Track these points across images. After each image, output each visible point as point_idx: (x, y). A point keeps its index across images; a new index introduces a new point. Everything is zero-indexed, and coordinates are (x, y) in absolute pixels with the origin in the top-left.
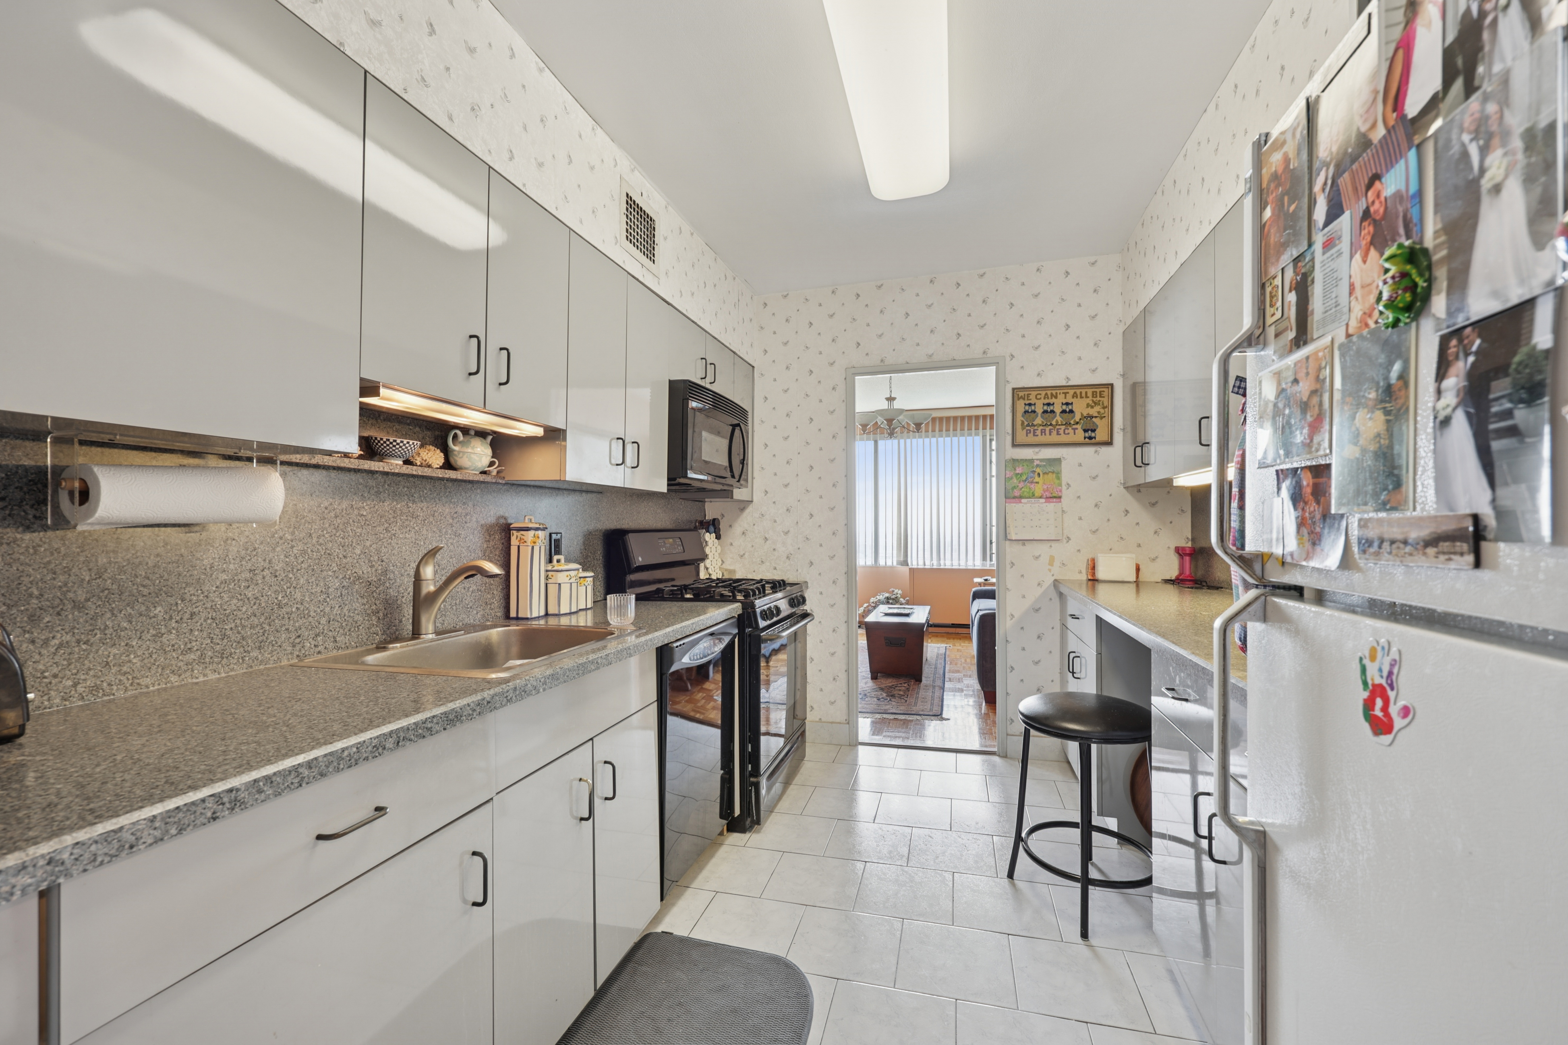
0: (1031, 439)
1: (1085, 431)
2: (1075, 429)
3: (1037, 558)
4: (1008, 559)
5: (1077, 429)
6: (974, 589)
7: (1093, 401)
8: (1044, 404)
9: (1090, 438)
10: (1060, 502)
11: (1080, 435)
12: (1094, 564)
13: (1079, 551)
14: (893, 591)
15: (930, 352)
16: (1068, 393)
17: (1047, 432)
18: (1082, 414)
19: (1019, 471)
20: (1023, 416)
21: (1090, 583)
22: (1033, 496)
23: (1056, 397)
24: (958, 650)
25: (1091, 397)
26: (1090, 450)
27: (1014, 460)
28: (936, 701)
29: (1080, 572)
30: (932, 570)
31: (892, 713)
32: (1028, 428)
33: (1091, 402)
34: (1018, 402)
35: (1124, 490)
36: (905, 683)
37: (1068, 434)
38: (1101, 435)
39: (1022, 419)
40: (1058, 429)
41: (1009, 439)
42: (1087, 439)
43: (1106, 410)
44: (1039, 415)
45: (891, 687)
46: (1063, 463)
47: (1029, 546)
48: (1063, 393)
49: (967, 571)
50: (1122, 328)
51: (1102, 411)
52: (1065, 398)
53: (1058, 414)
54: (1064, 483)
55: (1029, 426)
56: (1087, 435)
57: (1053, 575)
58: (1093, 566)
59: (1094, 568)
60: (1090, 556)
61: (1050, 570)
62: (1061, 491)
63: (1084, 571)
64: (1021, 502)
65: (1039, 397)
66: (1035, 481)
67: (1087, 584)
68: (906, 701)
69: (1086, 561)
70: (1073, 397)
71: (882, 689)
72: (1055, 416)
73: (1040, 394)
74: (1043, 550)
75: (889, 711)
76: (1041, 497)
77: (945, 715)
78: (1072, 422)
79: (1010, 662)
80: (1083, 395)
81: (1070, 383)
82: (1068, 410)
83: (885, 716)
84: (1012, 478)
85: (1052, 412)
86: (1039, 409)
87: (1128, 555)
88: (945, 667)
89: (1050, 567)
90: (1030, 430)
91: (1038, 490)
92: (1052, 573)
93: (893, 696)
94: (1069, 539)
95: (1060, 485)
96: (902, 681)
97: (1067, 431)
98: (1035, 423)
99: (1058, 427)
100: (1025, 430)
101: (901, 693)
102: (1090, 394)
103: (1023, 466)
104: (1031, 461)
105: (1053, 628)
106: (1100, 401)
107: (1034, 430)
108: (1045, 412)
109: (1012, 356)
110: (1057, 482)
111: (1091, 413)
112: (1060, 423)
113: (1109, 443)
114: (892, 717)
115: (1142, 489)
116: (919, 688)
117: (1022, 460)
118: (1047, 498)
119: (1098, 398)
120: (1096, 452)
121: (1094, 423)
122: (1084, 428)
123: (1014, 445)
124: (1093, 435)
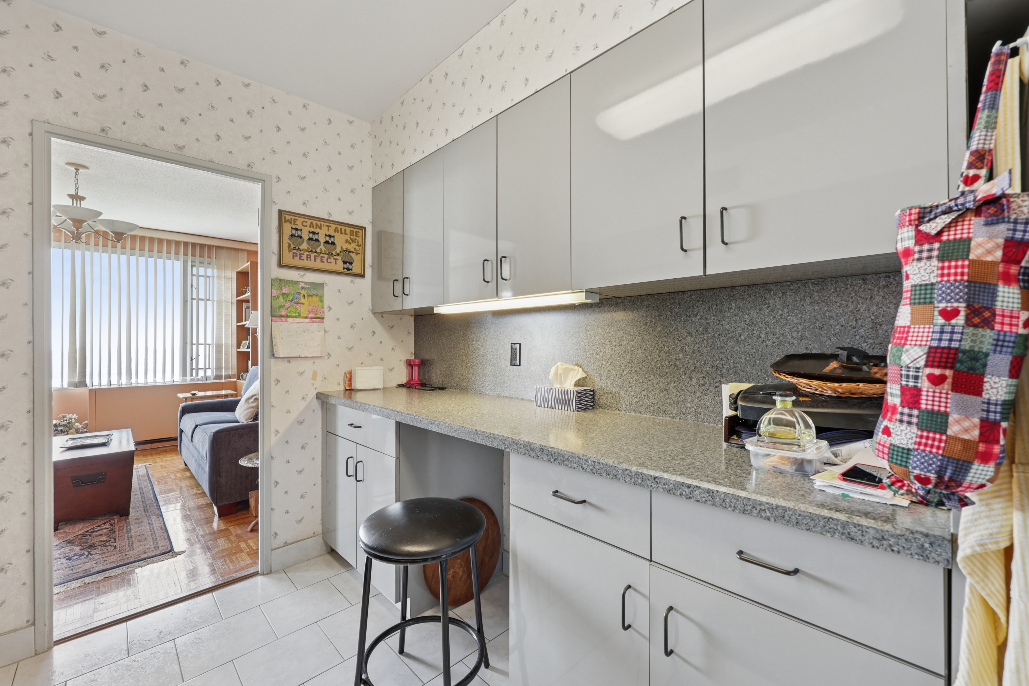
0: (297, 262)
1: (345, 262)
2: (336, 260)
3: (301, 374)
4: (273, 377)
5: (338, 259)
6: (182, 405)
7: (350, 238)
8: (309, 232)
9: (348, 269)
10: (323, 322)
11: (340, 266)
12: (351, 376)
13: (338, 365)
14: (64, 417)
15: (181, 144)
16: (330, 226)
17: (313, 258)
18: (342, 248)
19: (285, 291)
20: (289, 239)
21: (347, 392)
22: (299, 316)
23: (320, 228)
24: (161, 466)
25: (349, 234)
26: (347, 279)
27: (280, 280)
28: (159, 534)
29: (339, 384)
30: (120, 390)
31: (99, 572)
32: (295, 251)
33: (349, 239)
34: (284, 224)
35: (372, 315)
36: (105, 524)
37: (331, 263)
38: (356, 268)
39: (289, 241)
40: (322, 257)
41: (275, 259)
42: (345, 270)
43: (361, 248)
44: (305, 241)
45: (84, 535)
46: (326, 288)
47: (294, 363)
48: (326, 226)
49: (165, 387)
50: (372, 185)
51: (357, 248)
52: (328, 230)
53: (322, 243)
54: (326, 306)
55: (296, 250)
56: (345, 266)
57: (316, 389)
58: (349, 378)
59: (350, 380)
60: (347, 370)
61: (313, 384)
62: (324, 313)
63: (342, 383)
64: (286, 321)
65: (305, 224)
66: (300, 302)
67: (345, 393)
68: (115, 547)
69: (343, 374)
70: (335, 231)
71: (70, 542)
72: (320, 245)
73: (306, 222)
74: (306, 366)
75: (93, 571)
76: (306, 317)
77: (176, 549)
78: (334, 253)
79: (274, 478)
80: (343, 231)
81: (331, 219)
82: (330, 242)
83: (87, 580)
84: (278, 297)
85: (317, 240)
86: (306, 236)
87: (378, 368)
88: (153, 489)
89: (313, 382)
90: (296, 254)
91: (304, 310)
92: (315, 387)
93: (92, 546)
94: (329, 355)
95: (323, 307)
96: (99, 522)
97: (329, 260)
98: (301, 247)
99: (322, 255)
100: (291, 253)
101: (104, 538)
102: (348, 232)
103: (289, 286)
104: (297, 283)
105: (315, 437)
106: (355, 239)
107: (300, 254)
108: (310, 239)
109: (279, 179)
110: (320, 304)
111: (349, 248)
112: (323, 252)
113: (362, 276)
114: (100, 577)
115: (384, 315)
116: (128, 524)
117: (287, 281)
118: (311, 318)
119: (355, 237)
120: (352, 281)
121: (351, 257)
122: (344, 260)
123: (281, 265)
124: (350, 267)
